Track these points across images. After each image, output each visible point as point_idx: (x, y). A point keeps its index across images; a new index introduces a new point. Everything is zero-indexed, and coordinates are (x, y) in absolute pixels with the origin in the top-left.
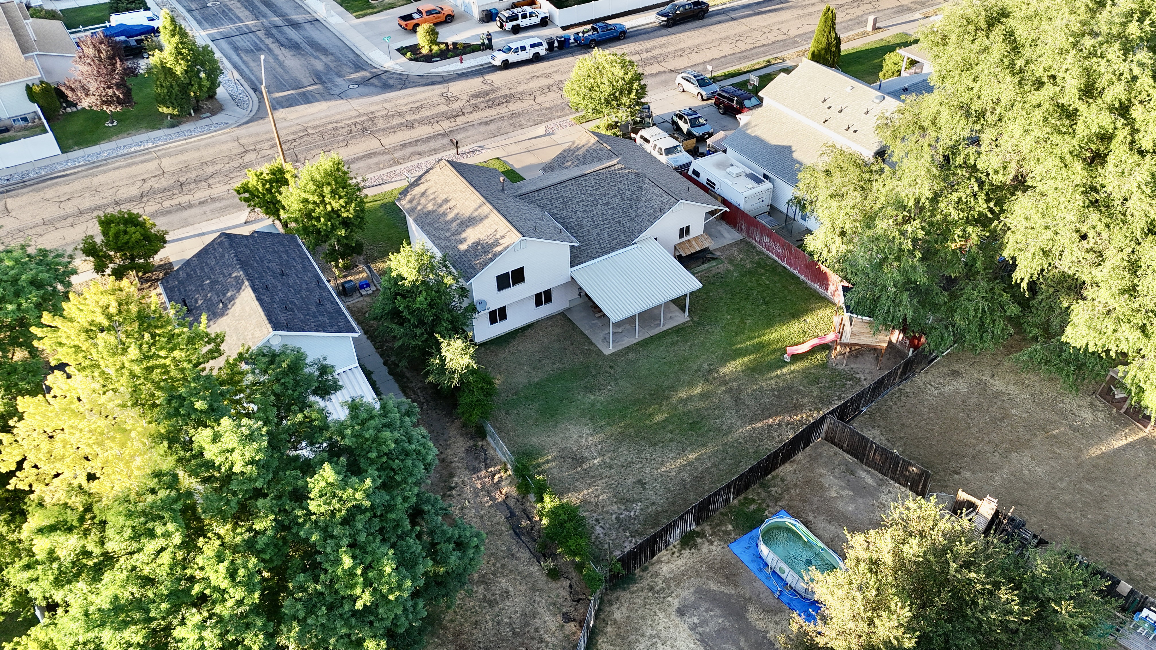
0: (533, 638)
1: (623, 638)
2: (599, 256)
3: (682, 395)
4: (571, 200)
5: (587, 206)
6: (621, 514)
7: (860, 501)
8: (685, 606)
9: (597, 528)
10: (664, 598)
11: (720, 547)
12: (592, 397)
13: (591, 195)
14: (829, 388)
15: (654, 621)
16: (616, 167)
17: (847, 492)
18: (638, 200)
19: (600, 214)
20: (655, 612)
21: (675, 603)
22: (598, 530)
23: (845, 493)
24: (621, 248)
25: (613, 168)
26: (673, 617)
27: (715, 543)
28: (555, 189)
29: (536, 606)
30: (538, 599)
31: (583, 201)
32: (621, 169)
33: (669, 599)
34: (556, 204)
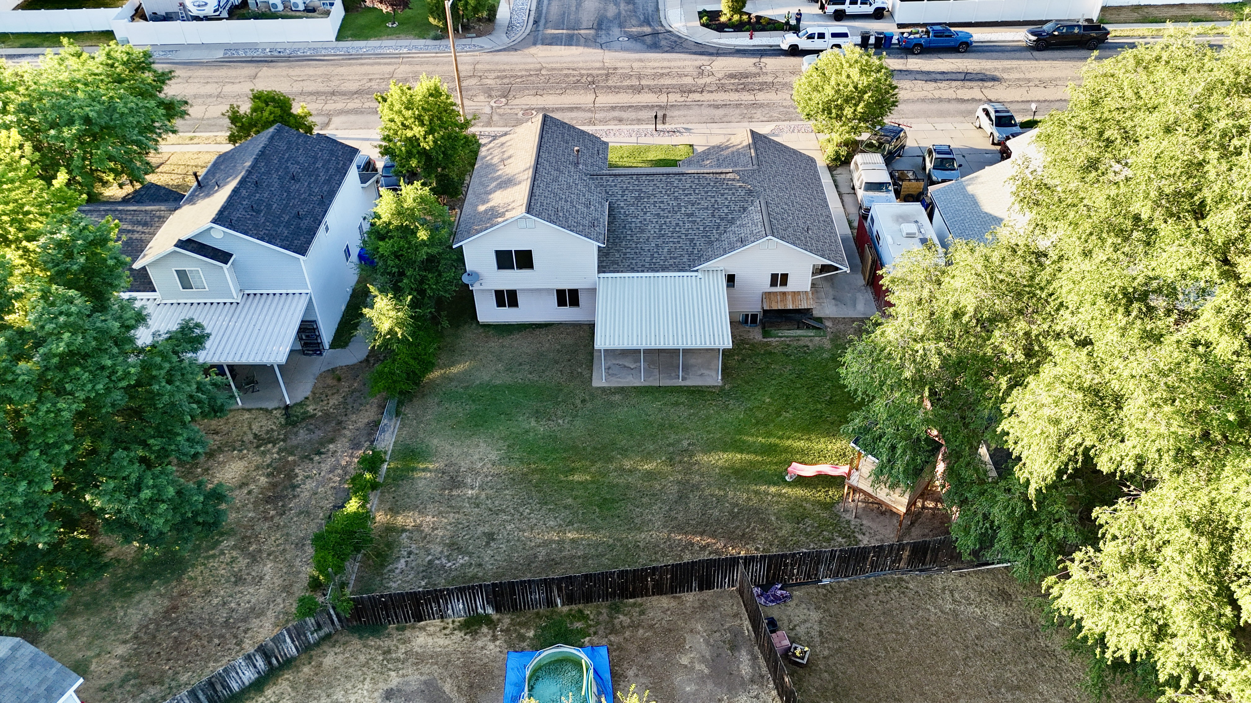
0: (235, 637)
1: (309, 687)
2: (643, 271)
3: (628, 464)
4: (649, 198)
5: (663, 210)
6: (439, 559)
7: (710, 686)
8: (399, 691)
9: (403, 561)
10: (390, 669)
11: (498, 649)
12: (533, 423)
13: (676, 198)
14: (808, 535)
15: (354, 687)
16: (728, 176)
17: (703, 667)
18: (732, 222)
19: (674, 223)
20: (365, 679)
21: (394, 680)
22: (402, 564)
23: (700, 667)
24: (675, 271)
25: (723, 176)
26: (376, 694)
27: (498, 643)
28: (637, 179)
29: (271, 606)
30: (279, 600)
31: (662, 202)
32: (733, 180)
33: (393, 674)
34: (629, 196)
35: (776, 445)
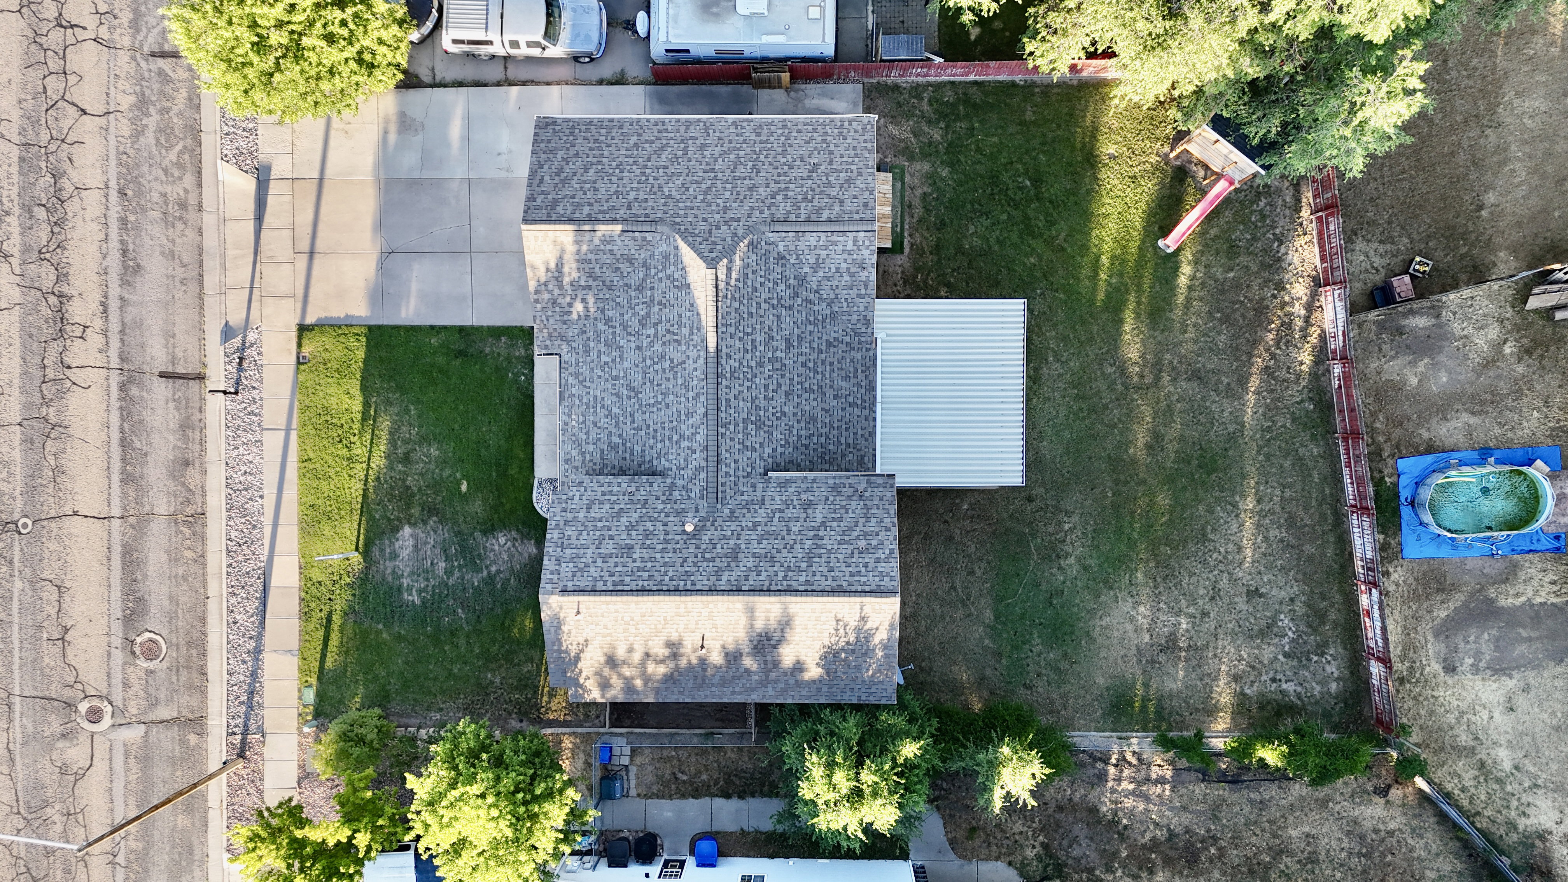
0: (1383, 840)
1: (1442, 749)
2: (875, 419)
3: (1142, 440)
4: (758, 408)
5: (779, 385)
6: (1284, 646)
7: (1442, 358)
8: (1445, 660)
9: (1284, 686)
10: (1422, 674)
11: (1399, 569)
12: (1072, 560)
13: (760, 364)
14: (1254, 239)
15: (1442, 705)
16: (722, 276)
17: (1421, 364)
18: (802, 280)
19: (802, 370)
20: (1433, 696)
21: (1435, 667)
22: (1289, 687)
23: (1421, 366)
24: (875, 371)
25: (722, 285)
26: (1450, 682)
27: (1391, 570)
28: (725, 426)
29: (1345, 814)
30: (1338, 808)
31: (766, 387)
32: (729, 269)
33: (1428, 669)
34: (755, 440)
35: (1113, 258)
